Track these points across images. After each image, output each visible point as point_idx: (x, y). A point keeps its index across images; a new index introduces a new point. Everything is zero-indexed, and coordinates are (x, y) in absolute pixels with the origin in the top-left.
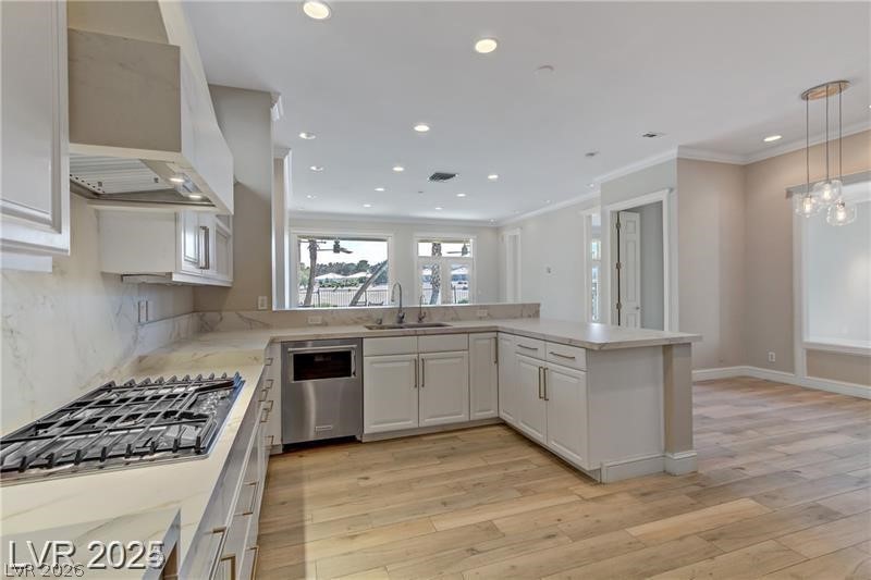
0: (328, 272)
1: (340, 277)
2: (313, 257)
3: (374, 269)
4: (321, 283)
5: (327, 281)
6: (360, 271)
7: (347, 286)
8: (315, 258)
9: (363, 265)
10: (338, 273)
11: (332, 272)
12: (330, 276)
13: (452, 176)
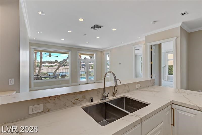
0: (46, 63)
1: (50, 64)
2: (41, 58)
3: (59, 63)
4: (44, 66)
5: (46, 65)
6: (55, 63)
7: (51, 67)
8: (42, 59)
9: (56, 62)
10: (49, 63)
11: (47, 63)
12: (47, 64)
13: (101, 27)
